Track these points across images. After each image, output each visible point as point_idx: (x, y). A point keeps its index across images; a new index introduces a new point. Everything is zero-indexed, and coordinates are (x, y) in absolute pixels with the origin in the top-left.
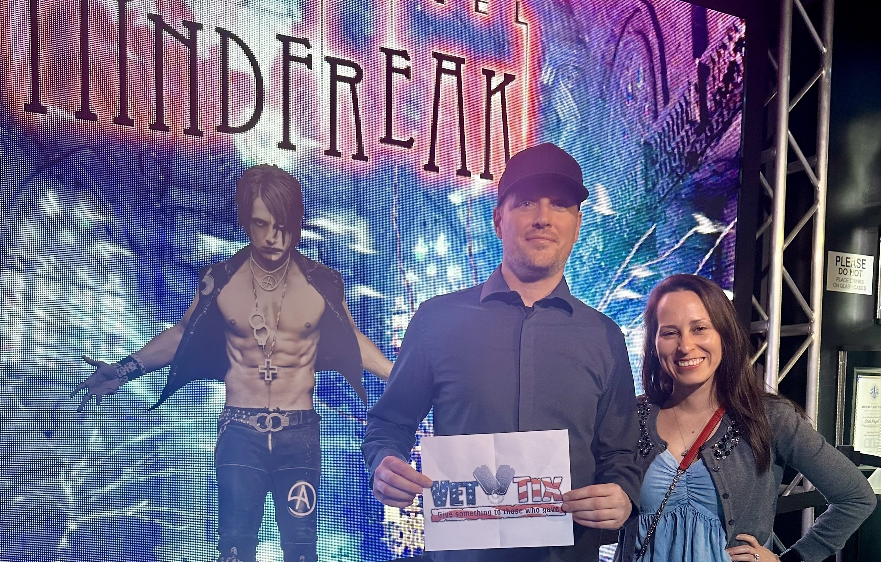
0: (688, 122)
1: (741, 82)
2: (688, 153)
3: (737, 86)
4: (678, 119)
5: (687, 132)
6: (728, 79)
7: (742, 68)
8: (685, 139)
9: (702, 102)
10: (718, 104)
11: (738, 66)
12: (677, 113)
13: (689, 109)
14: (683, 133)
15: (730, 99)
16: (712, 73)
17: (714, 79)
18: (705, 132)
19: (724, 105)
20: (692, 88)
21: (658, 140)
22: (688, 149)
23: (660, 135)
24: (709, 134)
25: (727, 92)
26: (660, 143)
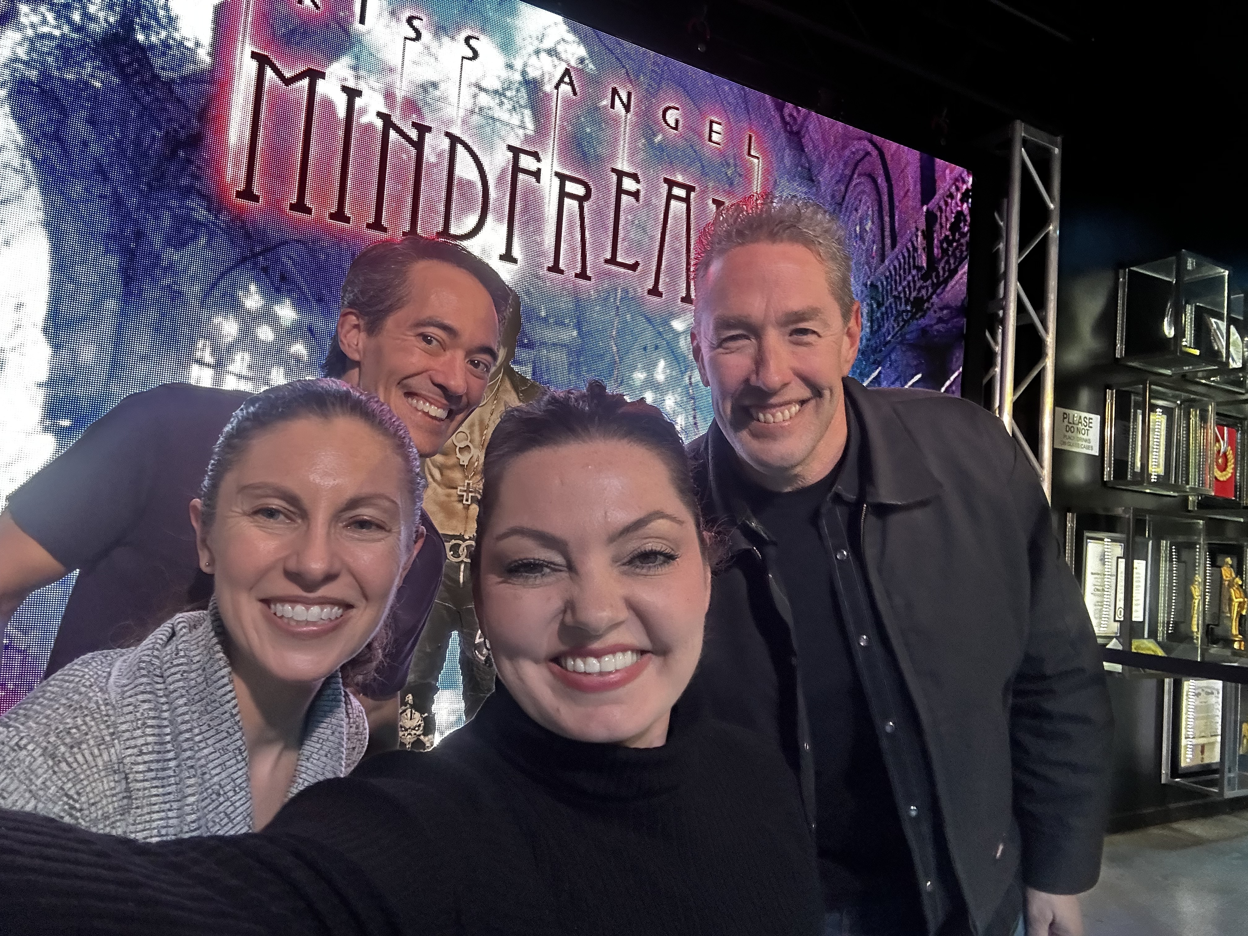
0: (915, 267)
1: (967, 232)
2: (915, 298)
3: (963, 235)
4: (905, 263)
5: (913, 277)
6: (955, 227)
7: (968, 218)
8: (912, 284)
9: (929, 249)
10: (944, 251)
11: (965, 216)
12: (904, 257)
13: (916, 255)
14: (910, 278)
15: (957, 248)
16: (939, 221)
17: (942, 227)
18: (931, 277)
19: (950, 253)
20: (919, 233)
21: (885, 283)
22: (914, 294)
23: (887, 278)
24: (935, 281)
25: (954, 240)
26: (887, 285)
